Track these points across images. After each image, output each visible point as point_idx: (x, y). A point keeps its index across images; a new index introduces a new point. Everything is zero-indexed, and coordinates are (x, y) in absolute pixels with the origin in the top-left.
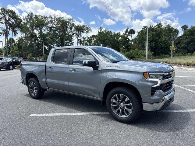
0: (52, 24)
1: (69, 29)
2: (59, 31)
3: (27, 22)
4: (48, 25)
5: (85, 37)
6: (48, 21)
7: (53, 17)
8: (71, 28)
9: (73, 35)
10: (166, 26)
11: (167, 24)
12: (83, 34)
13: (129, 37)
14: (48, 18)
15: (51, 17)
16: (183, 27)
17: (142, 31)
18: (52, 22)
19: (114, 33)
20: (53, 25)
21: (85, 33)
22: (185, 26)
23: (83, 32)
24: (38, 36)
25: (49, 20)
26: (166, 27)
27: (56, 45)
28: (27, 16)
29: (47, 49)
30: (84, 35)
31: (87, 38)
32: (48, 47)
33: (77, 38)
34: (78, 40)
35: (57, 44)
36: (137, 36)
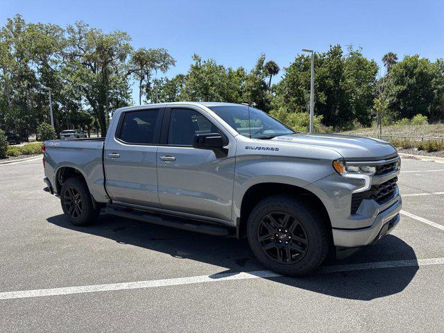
0: (74, 47)
1: (119, 60)
2: (93, 65)
3: (8, 43)
4: (64, 50)
5: (159, 78)
6: (63, 39)
7: (76, 30)
8: (122, 57)
9: (129, 73)
10: (351, 54)
11: (354, 50)
12: (153, 71)
13: (267, 80)
14: (63, 31)
15: (71, 30)
16: (385, 59)
17: (295, 66)
18: (73, 42)
19: (228, 71)
20: (78, 49)
21: (159, 70)
22: (391, 54)
23: (152, 66)
24: (38, 76)
25: (67, 36)
26: (351, 56)
27: (85, 100)
28: (8, 27)
29: (62, 109)
30: (156, 75)
31: (165, 82)
32: (63, 104)
33: (139, 82)
34: (142, 87)
35: (88, 97)
36: (284, 77)
